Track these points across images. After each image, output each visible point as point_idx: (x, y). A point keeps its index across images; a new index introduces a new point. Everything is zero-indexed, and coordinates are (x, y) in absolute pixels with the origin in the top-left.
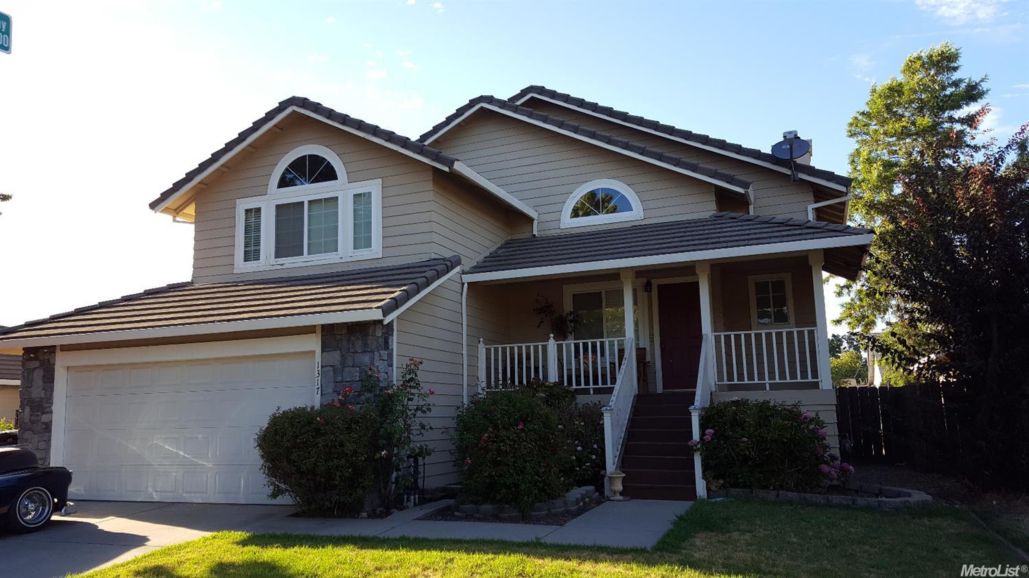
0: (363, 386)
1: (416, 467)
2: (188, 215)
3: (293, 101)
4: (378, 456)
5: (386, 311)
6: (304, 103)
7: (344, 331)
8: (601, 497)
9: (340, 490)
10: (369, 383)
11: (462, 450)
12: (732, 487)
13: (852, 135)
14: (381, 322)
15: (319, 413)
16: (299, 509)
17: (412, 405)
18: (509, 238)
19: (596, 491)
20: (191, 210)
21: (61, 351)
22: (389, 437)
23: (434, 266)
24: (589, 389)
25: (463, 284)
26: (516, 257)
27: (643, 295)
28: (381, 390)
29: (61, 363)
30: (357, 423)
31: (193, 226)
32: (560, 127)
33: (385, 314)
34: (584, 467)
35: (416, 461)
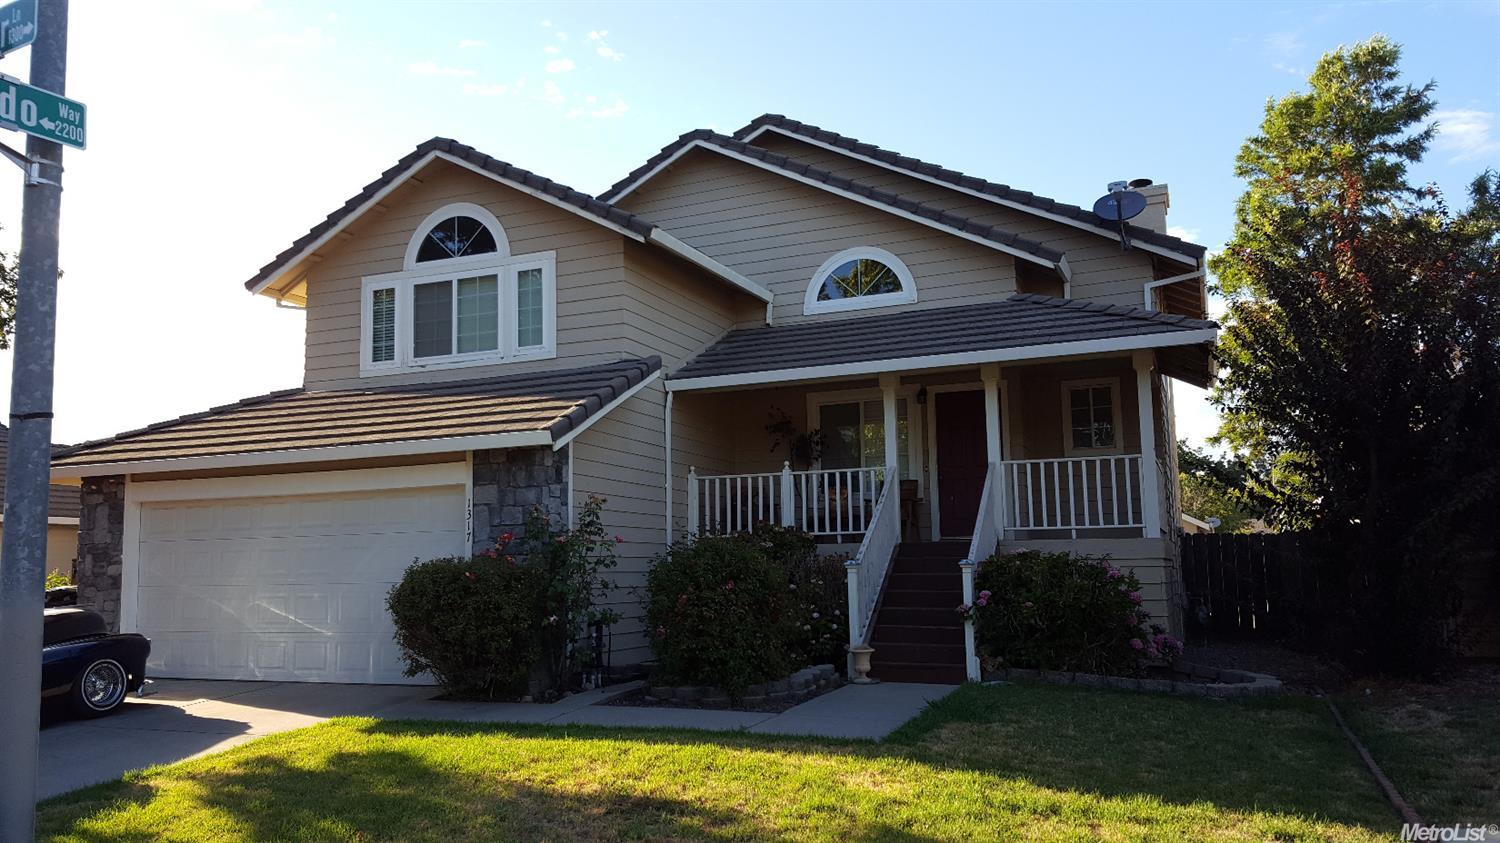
0: (526, 532)
1: (599, 638)
2: (296, 298)
3: (436, 143)
4: (546, 622)
5: (557, 432)
6: (451, 146)
7: (504, 459)
8: (842, 677)
9: (496, 666)
10: (535, 527)
11: (655, 616)
12: (1014, 667)
13: (1241, 174)
14: (550, 447)
15: (469, 566)
16: (444, 691)
17: (592, 557)
18: (734, 328)
19: (836, 671)
20: (301, 290)
21: (133, 481)
22: (560, 598)
23: (625, 370)
24: (836, 535)
25: (667, 393)
26: (741, 355)
27: (914, 409)
28: (550, 537)
29: (132, 495)
30: (518, 580)
31: (303, 314)
32: (803, 175)
33: (555, 438)
34: (821, 640)
35: (599, 630)
